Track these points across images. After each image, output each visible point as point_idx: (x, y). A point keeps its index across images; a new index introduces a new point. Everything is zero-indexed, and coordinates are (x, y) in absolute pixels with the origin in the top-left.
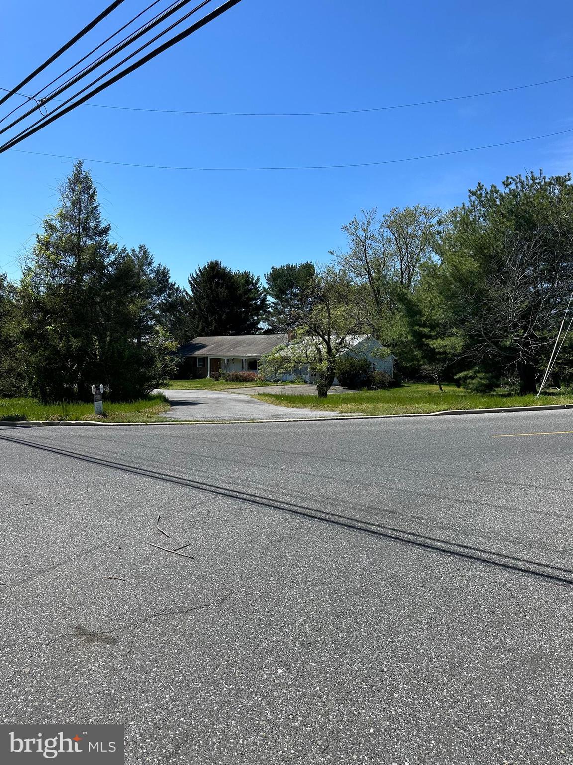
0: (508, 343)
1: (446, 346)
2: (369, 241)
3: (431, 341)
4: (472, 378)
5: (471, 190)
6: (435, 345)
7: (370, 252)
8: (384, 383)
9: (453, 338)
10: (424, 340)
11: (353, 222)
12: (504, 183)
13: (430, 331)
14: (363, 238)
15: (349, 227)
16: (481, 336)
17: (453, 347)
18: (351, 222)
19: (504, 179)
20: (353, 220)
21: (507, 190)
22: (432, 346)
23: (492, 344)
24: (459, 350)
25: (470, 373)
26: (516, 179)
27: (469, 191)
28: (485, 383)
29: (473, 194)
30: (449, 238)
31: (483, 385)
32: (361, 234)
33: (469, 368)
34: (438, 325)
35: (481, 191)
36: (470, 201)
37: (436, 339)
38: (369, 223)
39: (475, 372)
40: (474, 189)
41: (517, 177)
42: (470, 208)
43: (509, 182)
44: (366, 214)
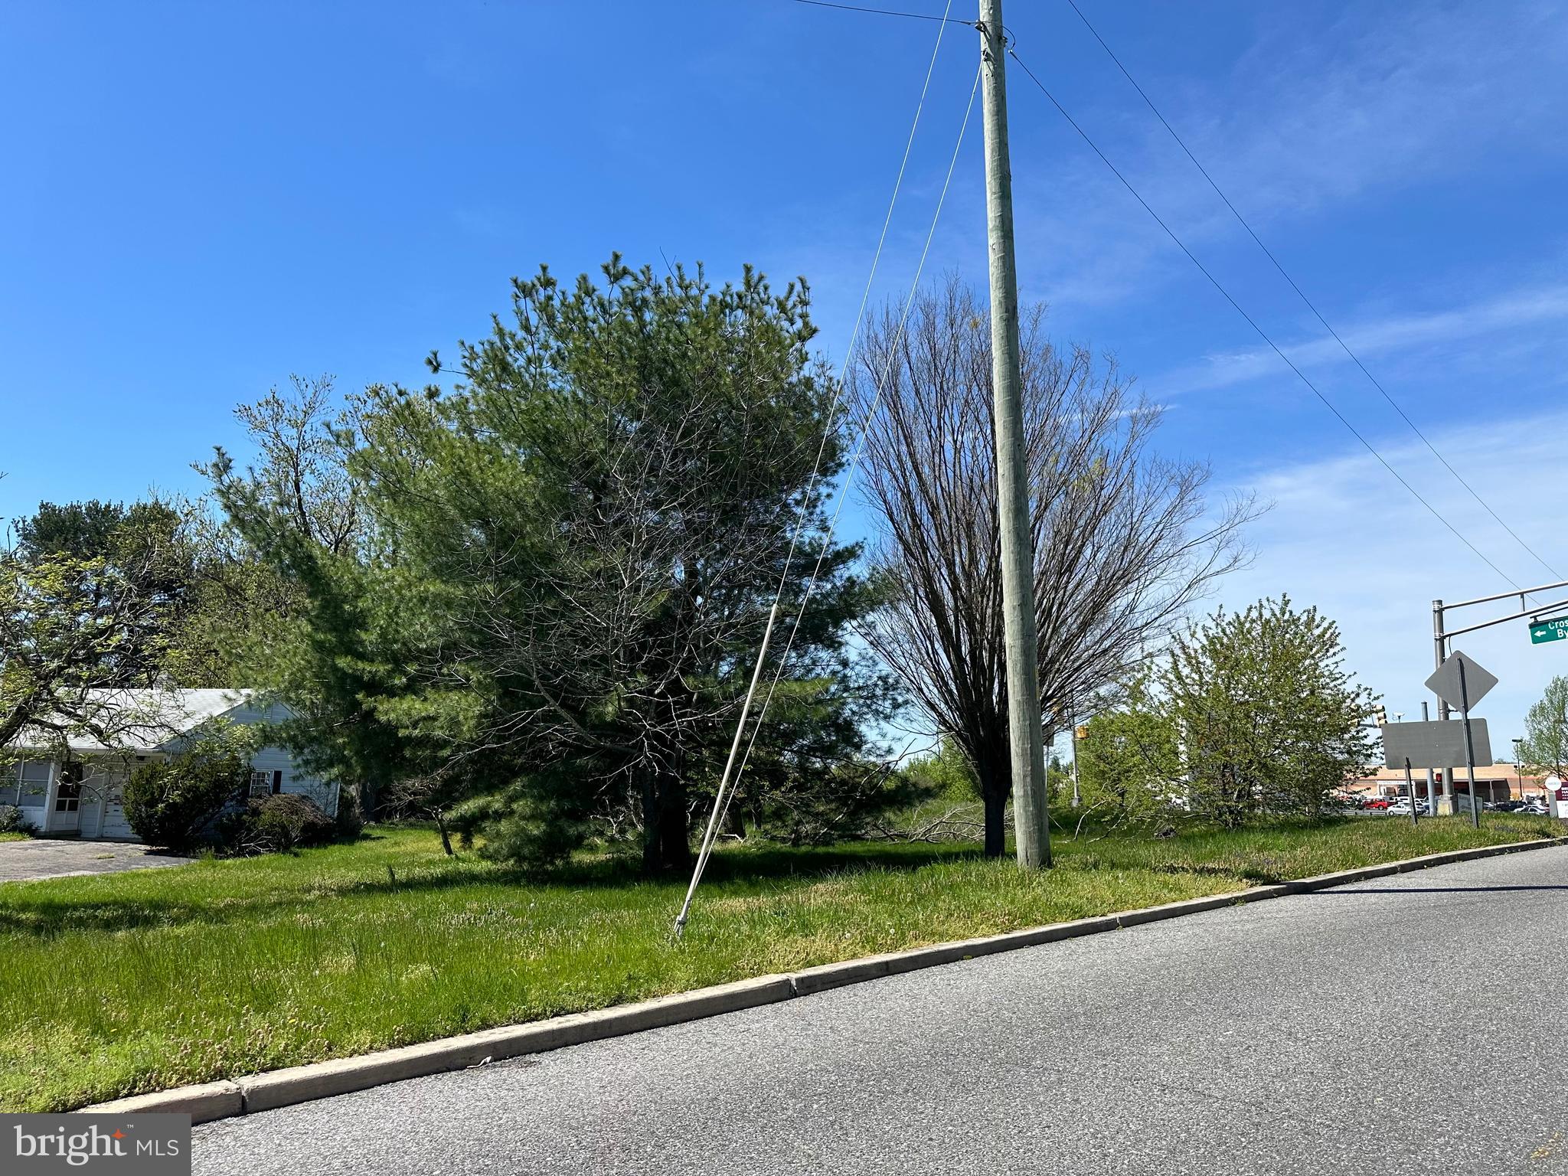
0: (610, 709)
1: (434, 719)
2: (309, 455)
3: (382, 704)
4: (498, 816)
5: (519, 281)
6: (392, 716)
7: (309, 481)
8: (285, 831)
9: (454, 696)
10: (360, 696)
11: (267, 403)
12: (606, 269)
13: (390, 674)
14: (293, 445)
15: (256, 413)
16: (529, 685)
17: (454, 723)
18: (262, 401)
19: (609, 260)
20: (270, 397)
21: (617, 293)
22: (383, 718)
23: (563, 712)
24: (468, 729)
25: (497, 802)
26: (641, 277)
27: (515, 281)
28: (536, 832)
29: (527, 291)
30: (460, 407)
31: (531, 840)
32: (289, 434)
33: (490, 790)
34: (417, 656)
35: (550, 292)
36: (519, 312)
37: (402, 698)
38: (310, 410)
39: (512, 799)
40: (528, 279)
41: (643, 273)
42: (521, 334)
43: (620, 268)
44: (303, 387)
